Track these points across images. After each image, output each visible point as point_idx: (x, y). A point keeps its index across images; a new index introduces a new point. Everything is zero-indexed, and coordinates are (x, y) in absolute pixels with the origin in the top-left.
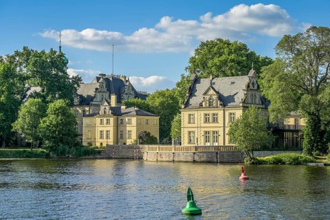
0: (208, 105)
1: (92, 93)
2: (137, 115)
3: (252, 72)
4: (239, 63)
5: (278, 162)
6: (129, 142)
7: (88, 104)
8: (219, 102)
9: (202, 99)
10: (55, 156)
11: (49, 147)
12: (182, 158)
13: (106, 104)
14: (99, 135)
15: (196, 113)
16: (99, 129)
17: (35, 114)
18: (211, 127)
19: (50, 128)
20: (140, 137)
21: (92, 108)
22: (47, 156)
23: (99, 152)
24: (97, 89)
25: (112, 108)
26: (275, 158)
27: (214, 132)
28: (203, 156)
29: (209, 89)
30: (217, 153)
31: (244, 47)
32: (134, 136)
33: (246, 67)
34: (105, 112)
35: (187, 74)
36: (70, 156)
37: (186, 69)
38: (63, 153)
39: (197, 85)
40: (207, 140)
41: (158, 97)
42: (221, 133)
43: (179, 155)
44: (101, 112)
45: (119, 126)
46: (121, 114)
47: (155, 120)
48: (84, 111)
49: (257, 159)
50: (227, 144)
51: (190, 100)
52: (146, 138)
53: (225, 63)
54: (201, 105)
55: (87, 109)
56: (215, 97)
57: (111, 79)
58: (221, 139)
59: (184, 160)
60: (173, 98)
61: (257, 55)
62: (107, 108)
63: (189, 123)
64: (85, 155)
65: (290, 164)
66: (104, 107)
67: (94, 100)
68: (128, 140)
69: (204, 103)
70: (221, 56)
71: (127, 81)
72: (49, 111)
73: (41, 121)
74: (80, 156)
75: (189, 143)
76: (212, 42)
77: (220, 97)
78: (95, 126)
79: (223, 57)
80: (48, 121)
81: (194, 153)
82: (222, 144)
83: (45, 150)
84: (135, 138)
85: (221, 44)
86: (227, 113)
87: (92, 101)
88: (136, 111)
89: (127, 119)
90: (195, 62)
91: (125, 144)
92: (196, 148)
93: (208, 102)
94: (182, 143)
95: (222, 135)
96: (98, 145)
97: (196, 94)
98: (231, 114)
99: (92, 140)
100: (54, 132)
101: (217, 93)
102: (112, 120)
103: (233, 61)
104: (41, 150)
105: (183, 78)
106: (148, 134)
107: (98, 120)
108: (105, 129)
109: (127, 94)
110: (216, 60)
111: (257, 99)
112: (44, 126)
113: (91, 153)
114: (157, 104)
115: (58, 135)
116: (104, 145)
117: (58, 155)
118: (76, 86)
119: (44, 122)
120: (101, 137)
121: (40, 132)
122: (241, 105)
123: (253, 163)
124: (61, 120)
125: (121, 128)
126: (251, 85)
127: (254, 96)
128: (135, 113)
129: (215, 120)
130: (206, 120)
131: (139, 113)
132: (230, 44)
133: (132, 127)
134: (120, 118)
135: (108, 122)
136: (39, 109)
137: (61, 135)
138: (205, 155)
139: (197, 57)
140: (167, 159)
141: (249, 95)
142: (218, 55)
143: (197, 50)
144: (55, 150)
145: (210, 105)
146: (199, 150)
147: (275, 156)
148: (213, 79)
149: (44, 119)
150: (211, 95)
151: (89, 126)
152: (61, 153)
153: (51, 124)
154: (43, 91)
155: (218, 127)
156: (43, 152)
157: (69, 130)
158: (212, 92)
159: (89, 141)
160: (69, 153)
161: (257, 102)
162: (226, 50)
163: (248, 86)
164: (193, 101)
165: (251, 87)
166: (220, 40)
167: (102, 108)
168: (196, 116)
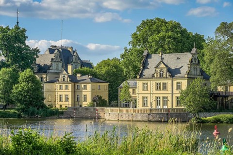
0: (159, 76)
1: (48, 63)
2: (92, 82)
3: (194, 50)
4: (174, 39)
5: (218, 121)
6: (84, 104)
7: (45, 72)
8: (168, 74)
9: (154, 71)
10: (26, 116)
11: (21, 108)
12: (139, 118)
13: (65, 72)
14: (59, 98)
15: (149, 82)
16: (58, 94)
17: (8, 81)
18: (161, 93)
19: (22, 93)
20: (94, 101)
21: (49, 75)
22: (19, 116)
23: (62, 113)
24: (52, 59)
25: (69, 76)
26: (215, 119)
27: (164, 97)
28: (156, 116)
29: (159, 64)
30: (167, 114)
31: (178, 26)
32: (89, 100)
33: (181, 42)
34: (64, 79)
35: (129, 47)
36: (39, 116)
37: (130, 43)
38: (33, 113)
39: (149, 60)
40: (158, 103)
41: (104, 67)
42: (170, 98)
43: (136, 115)
44: (61, 79)
45: (76, 91)
46: (78, 81)
47: (105, 86)
48: (42, 78)
49: (202, 119)
50: (174, 107)
51: (144, 71)
52: (98, 102)
53: (163, 38)
54: (153, 76)
55: (44, 76)
56: (165, 70)
57: (61, 50)
58: (170, 103)
59: (141, 120)
60: (116, 67)
61: (188, 32)
62: (66, 76)
63: (143, 90)
64: (51, 115)
65: (227, 123)
66: (64, 75)
67: (51, 68)
68: (83, 103)
69: (155, 75)
70: (159, 32)
71: (74, 52)
72: (20, 79)
73: (14, 87)
74: (47, 116)
75: (143, 106)
76: (151, 20)
77: (169, 70)
78: (55, 91)
79: (162, 34)
80: (20, 87)
81: (149, 114)
82: (171, 107)
83: (16, 111)
84: (90, 101)
85: (160, 23)
86: (175, 83)
87: (49, 69)
88: (90, 79)
89: (83, 85)
90: (137, 37)
91: (81, 106)
92: (151, 110)
93: (159, 74)
94: (137, 106)
95: (170, 100)
96: (58, 106)
97: (148, 67)
98: (178, 83)
99: (53, 103)
100: (25, 96)
101: (166, 66)
102: (70, 86)
103: (170, 37)
104: (13, 111)
105: (126, 50)
106: (100, 98)
107: (58, 86)
108: (64, 94)
109: (74, 63)
110: (156, 36)
111: (198, 71)
112: (17, 91)
113: (56, 114)
114: (104, 72)
115: (29, 99)
116: (63, 107)
117: (28, 115)
118: (35, 57)
119: (17, 88)
120: (61, 100)
121: (14, 96)
122: (186, 76)
123: (198, 122)
124: (32, 86)
125: (77, 93)
126: (193, 60)
127: (195, 69)
128: (89, 80)
129: (165, 88)
130: (158, 88)
131: (93, 81)
132: (167, 23)
133: (87, 92)
134: (77, 84)
135: (66, 88)
136: (11, 77)
137: (31, 99)
138: (158, 116)
139: (138, 33)
140: (127, 119)
141: (192, 68)
142: (157, 32)
143: (138, 27)
144: (26, 111)
145: (161, 76)
146: (153, 112)
147: (214, 117)
148: (162, 54)
149: (16, 85)
150: (162, 68)
151: (49, 91)
152: (31, 113)
153: (22, 90)
154: (8, 61)
155: (167, 93)
156: (14, 113)
157: (37, 95)
158: (162, 65)
159: (50, 103)
160: (38, 113)
161: (198, 74)
162: (164, 28)
163: (192, 61)
164: (146, 72)
165: (194, 62)
166: (158, 19)
167: (62, 76)
168: (149, 84)
